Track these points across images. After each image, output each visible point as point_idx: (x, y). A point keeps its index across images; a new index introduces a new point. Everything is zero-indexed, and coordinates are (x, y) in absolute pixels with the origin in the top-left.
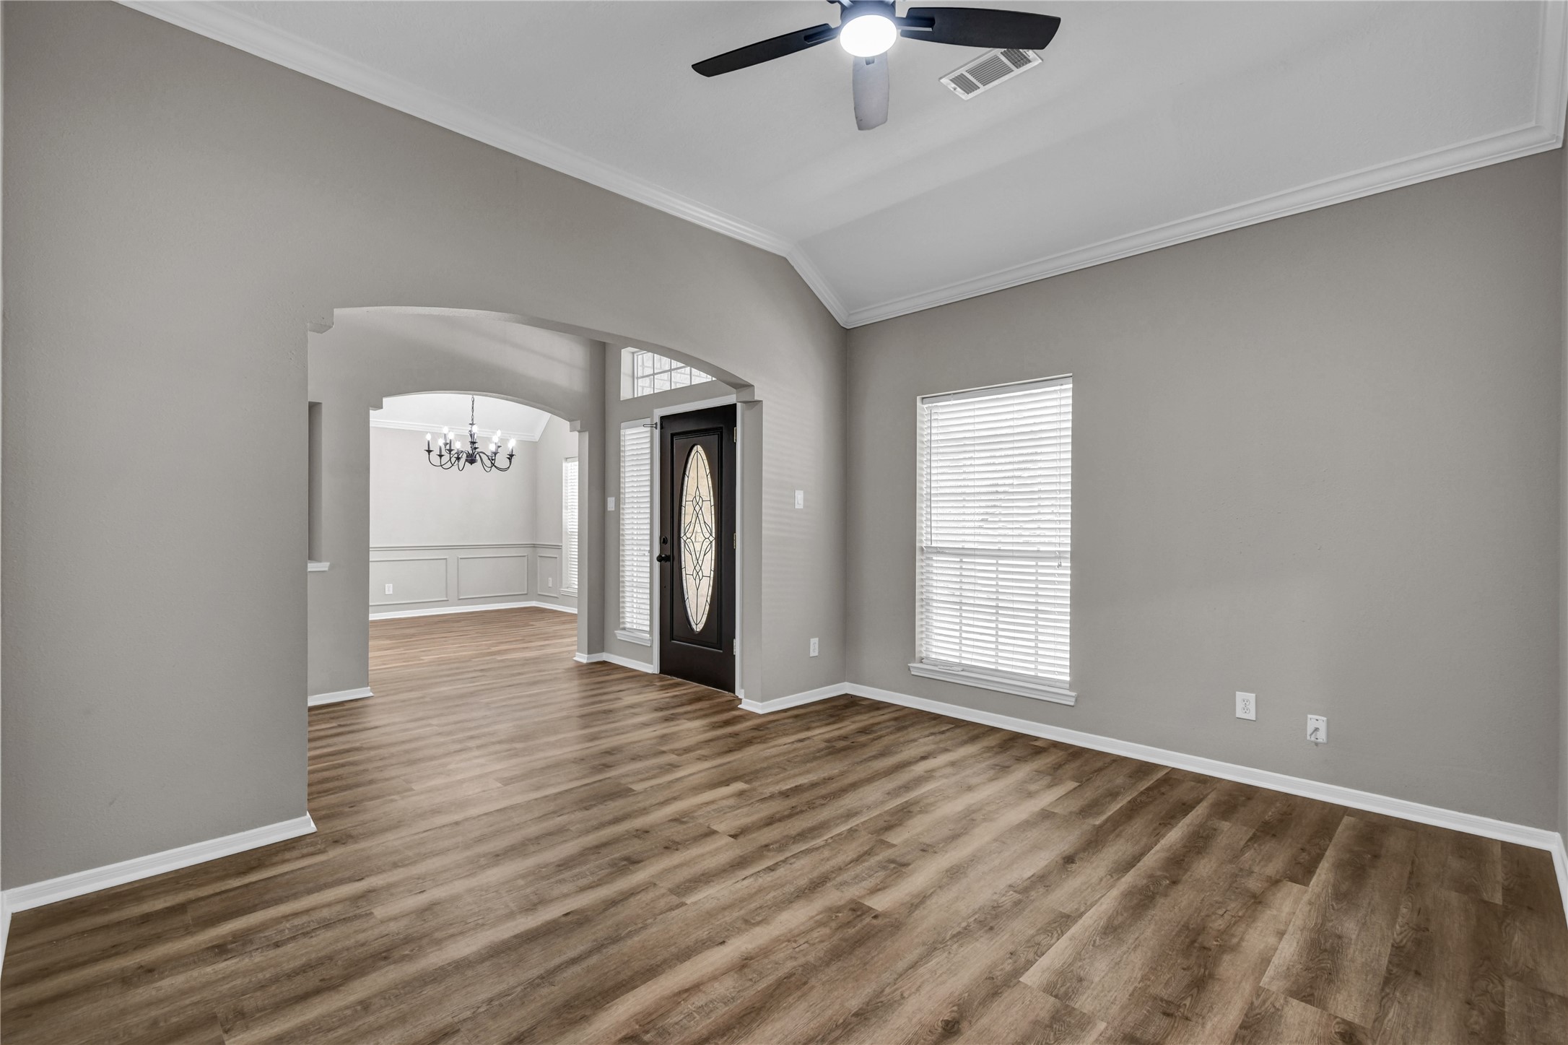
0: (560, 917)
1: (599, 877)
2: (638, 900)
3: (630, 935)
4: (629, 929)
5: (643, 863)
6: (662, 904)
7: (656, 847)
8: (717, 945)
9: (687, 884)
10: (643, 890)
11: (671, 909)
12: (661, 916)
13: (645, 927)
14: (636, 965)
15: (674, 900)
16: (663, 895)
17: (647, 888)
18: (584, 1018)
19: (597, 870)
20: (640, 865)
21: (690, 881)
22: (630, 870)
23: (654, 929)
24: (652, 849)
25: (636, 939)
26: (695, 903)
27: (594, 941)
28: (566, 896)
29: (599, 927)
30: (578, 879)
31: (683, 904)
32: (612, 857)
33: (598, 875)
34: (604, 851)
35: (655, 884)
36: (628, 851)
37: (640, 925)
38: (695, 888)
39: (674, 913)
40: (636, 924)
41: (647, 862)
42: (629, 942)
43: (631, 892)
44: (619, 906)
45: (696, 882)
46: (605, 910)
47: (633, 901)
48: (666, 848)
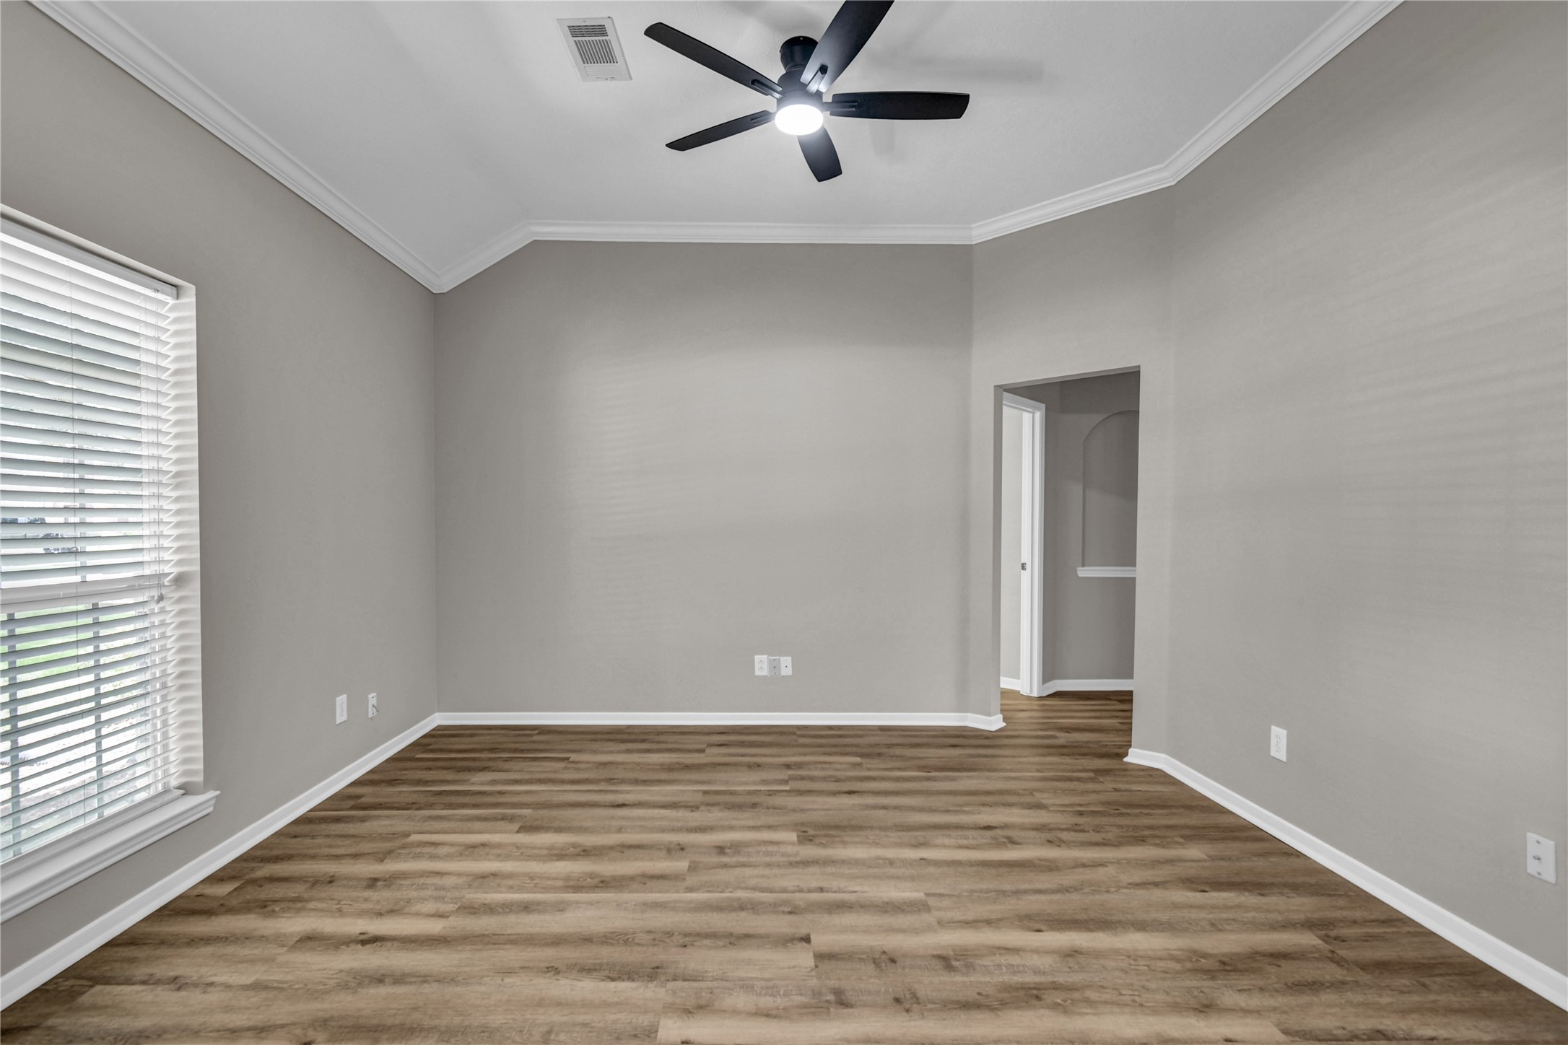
0: (1047, 931)
1: (993, 958)
2: (964, 915)
3: (988, 891)
4: (986, 895)
5: (935, 953)
6: (946, 903)
7: (904, 968)
8: (927, 860)
9: (909, 909)
10: (954, 922)
11: (941, 895)
12: (953, 893)
13: (972, 891)
14: (994, 871)
15: (932, 902)
16: (939, 909)
17: (949, 923)
18: (1040, 860)
19: (992, 968)
20: (939, 952)
21: (903, 911)
22: (954, 950)
23: (965, 887)
24: (911, 967)
25: (985, 887)
26: (918, 891)
27: (1019, 899)
28: (1036, 951)
29: (1011, 907)
30: (1018, 966)
31: (927, 895)
32: (965, 979)
33: (993, 961)
34: (971, 995)
35: (939, 923)
36: (942, 978)
37: (976, 894)
38: (905, 903)
39: (941, 891)
40: (979, 897)
41: (930, 952)
42: (991, 887)
43: (967, 925)
44: (986, 918)
45: (899, 908)
46: (1001, 920)
47: (971, 915)
48: (893, 961)
